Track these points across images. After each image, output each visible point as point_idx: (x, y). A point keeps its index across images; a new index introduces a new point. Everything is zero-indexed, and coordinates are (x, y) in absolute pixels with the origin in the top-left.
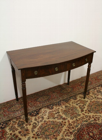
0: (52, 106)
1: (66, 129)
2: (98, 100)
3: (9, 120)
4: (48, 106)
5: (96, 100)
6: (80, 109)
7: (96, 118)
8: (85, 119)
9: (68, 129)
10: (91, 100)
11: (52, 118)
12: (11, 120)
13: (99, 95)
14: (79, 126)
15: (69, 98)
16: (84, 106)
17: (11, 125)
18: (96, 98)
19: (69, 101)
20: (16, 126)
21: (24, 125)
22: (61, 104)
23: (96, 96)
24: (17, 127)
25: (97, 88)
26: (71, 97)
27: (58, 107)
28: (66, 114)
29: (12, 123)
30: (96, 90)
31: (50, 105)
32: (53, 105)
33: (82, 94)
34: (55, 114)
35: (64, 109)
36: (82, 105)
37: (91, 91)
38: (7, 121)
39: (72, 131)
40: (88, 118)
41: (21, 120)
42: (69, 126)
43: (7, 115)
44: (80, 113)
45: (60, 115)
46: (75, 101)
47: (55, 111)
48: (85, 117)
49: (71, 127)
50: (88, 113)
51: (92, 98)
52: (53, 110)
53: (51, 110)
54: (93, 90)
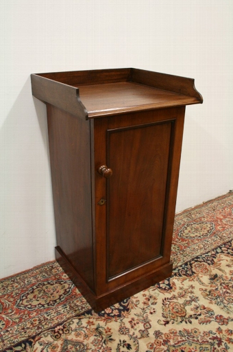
3: (24, 342)
11: (179, 319)
12: (34, 338)
15: (213, 250)
19: (215, 260)
22: (193, 273)
26: (216, 249)
38: (19, 344)
41: (70, 337)
43: (15, 323)
47: (182, 296)
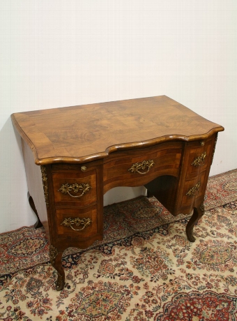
0: (111, 247)
1: (138, 305)
2: (219, 239)
4: (100, 247)
5: (213, 239)
6: (176, 259)
7: (212, 281)
8: (186, 283)
9: (144, 304)
10: (203, 239)
13: (223, 226)
14: (169, 299)
16: (186, 251)
17: (11, 287)
18: (215, 233)
20: (24, 289)
21: (42, 289)
23: (214, 229)
24: (24, 293)
25: (219, 210)
27: (123, 251)
28: (142, 267)
29: (14, 283)
30: (215, 216)
31: (106, 245)
32: (114, 245)
33: (182, 222)
34: (116, 266)
35: (137, 257)
36: (181, 248)
37: (205, 217)
39: (151, 309)
40: (193, 280)
42: (146, 297)
44: (174, 268)
45: (127, 270)
46: (165, 238)
48: (185, 278)
49: (151, 299)
50: (194, 269)
51: (205, 234)
52: (112, 257)
53: (107, 258)
54: (209, 214)
